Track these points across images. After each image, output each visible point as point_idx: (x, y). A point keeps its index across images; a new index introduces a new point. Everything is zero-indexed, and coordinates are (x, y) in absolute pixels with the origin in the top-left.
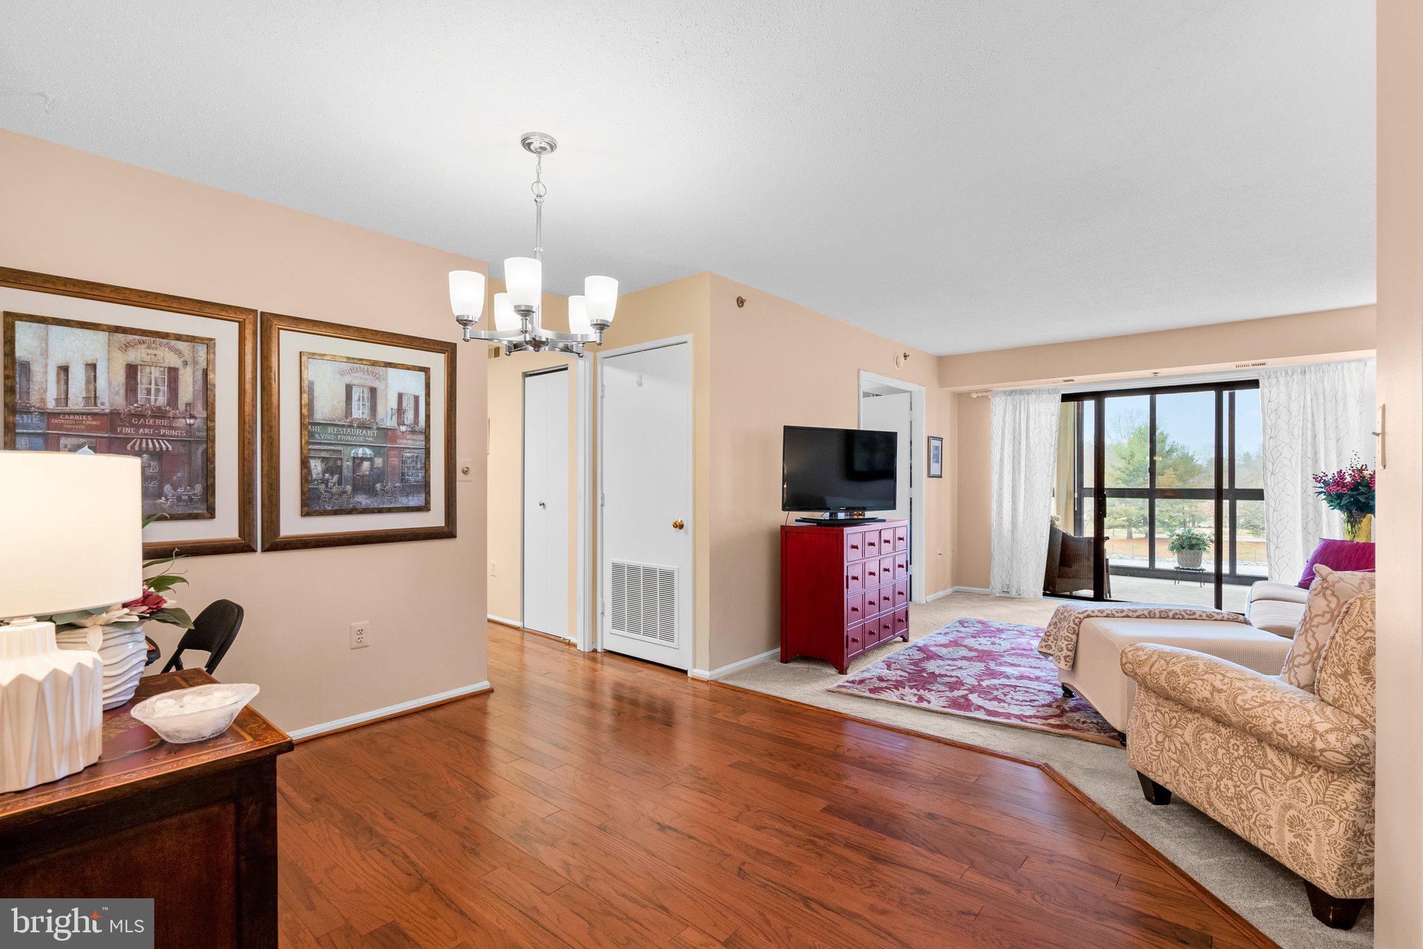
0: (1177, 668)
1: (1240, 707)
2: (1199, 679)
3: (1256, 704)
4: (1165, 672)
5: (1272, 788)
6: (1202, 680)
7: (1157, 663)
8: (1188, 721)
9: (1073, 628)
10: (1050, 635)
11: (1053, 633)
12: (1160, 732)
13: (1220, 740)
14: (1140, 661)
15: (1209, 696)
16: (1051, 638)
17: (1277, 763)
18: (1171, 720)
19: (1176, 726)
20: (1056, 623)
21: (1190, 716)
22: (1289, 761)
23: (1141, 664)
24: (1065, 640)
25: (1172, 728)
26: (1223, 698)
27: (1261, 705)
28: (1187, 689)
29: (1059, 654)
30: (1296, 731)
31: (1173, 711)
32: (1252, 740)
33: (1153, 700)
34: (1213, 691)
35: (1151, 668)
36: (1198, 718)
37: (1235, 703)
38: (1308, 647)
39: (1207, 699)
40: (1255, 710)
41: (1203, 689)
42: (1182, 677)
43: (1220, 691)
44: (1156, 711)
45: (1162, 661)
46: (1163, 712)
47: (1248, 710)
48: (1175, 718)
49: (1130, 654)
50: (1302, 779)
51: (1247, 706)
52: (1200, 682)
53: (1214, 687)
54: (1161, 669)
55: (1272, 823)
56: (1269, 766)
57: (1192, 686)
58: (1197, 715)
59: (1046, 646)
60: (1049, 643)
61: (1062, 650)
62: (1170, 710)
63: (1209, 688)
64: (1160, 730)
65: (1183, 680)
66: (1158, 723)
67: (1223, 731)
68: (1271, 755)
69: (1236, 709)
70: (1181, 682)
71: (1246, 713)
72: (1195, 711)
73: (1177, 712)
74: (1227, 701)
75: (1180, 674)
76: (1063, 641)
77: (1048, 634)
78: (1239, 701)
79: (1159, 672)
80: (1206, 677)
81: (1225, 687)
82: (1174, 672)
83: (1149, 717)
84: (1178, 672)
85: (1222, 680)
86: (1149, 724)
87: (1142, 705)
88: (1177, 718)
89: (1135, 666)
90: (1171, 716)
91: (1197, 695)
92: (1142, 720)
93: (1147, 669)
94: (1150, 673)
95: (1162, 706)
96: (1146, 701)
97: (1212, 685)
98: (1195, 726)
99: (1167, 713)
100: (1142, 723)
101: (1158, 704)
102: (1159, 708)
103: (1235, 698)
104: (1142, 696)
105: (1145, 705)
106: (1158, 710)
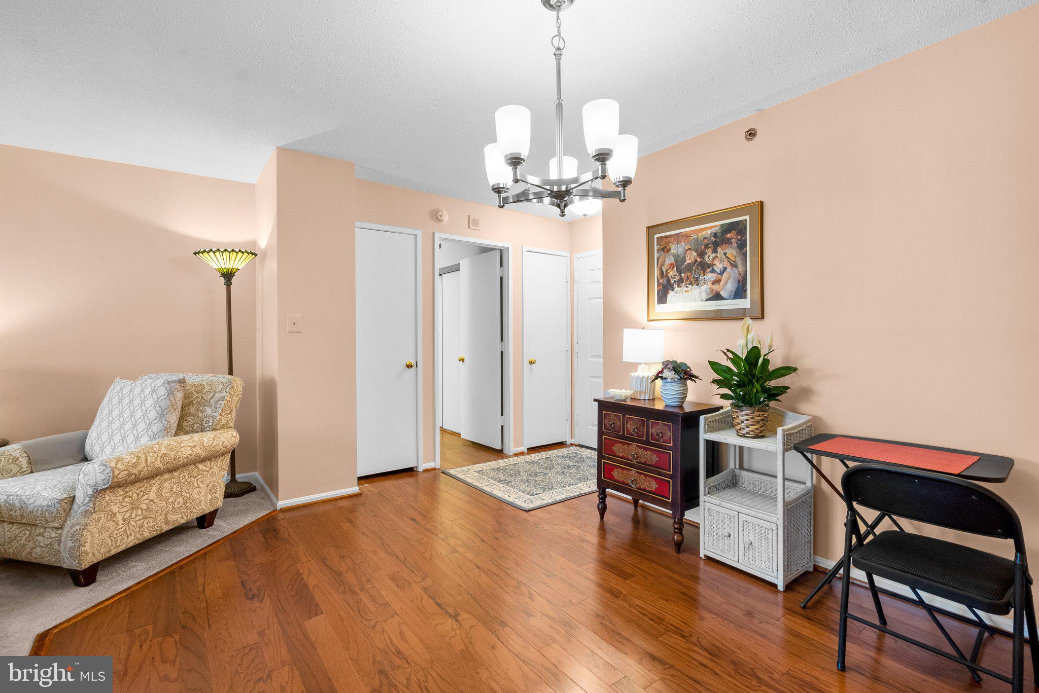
0: (163, 451)
3: (212, 441)
4: (159, 458)
5: (202, 482)
6: (182, 447)
7: (149, 456)
8: (152, 486)
12: (127, 511)
13: (174, 480)
14: (133, 464)
15: (190, 452)
17: (204, 468)
18: (138, 495)
19: (143, 496)
21: (154, 481)
22: (209, 463)
23: (135, 465)
25: (140, 499)
26: (198, 448)
27: (214, 440)
28: (177, 457)
30: (230, 441)
31: (140, 488)
32: (192, 467)
33: (122, 492)
35: (146, 462)
36: (159, 479)
37: (204, 447)
39: (190, 454)
41: (186, 451)
42: (171, 453)
43: (195, 446)
44: (123, 499)
45: (151, 454)
46: (131, 495)
47: (211, 445)
48: (142, 491)
49: (119, 465)
50: (214, 467)
52: (182, 449)
54: (154, 458)
55: (202, 499)
56: (201, 472)
57: (179, 454)
62: (137, 489)
63: (189, 448)
64: (128, 509)
65: (172, 454)
66: (125, 506)
67: (176, 474)
68: (201, 466)
70: (173, 456)
72: (156, 476)
73: (143, 486)
78: (205, 445)
79: (154, 461)
80: (182, 445)
81: (195, 443)
82: (163, 454)
83: (115, 509)
84: (167, 452)
85: (189, 442)
86: (116, 513)
87: (107, 505)
88: (144, 490)
89: (130, 470)
90: (138, 492)
91: (184, 456)
92: (108, 517)
93: (143, 464)
94: (147, 466)
95: (130, 491)
96: (113, 499)
97: (189, 446)
98: (157, 485)
99: (135, 492)
100: (107, 519)
101: (126, 492)
102: (127, 494)
103: (203, 444)
104: (107, 498)
105: (111, 502)
106: (126, 497)
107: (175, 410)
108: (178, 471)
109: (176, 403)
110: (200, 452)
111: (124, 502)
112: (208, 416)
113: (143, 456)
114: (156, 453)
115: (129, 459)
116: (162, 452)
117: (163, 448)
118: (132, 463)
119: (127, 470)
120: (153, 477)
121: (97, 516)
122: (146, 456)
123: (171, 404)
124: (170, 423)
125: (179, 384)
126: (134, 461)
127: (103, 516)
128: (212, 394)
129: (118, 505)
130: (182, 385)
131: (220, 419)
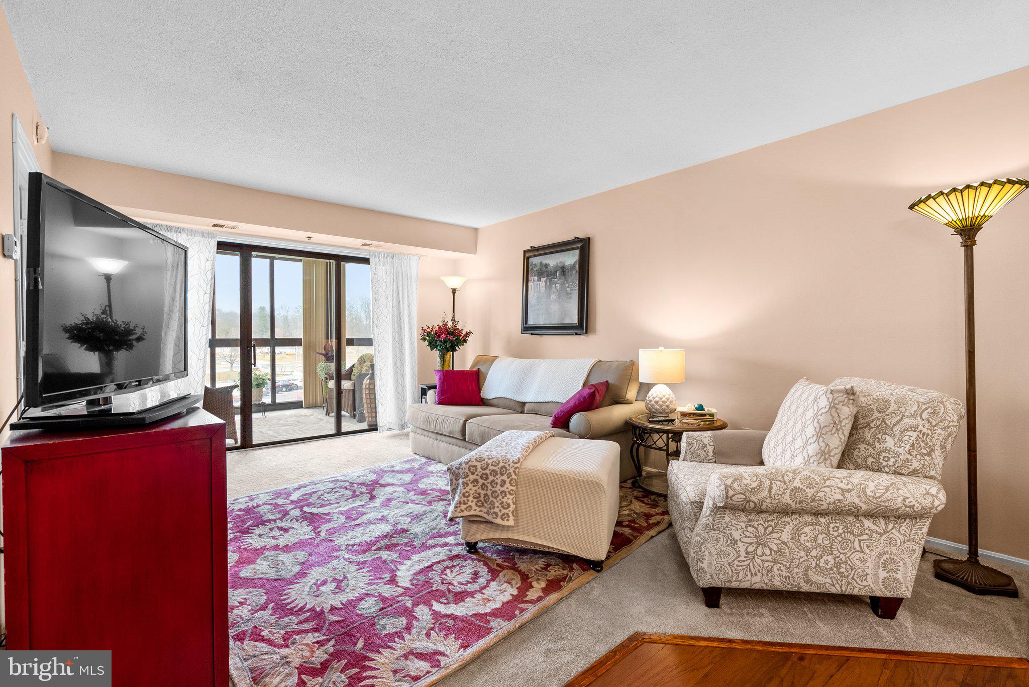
0: (797, 483)
1: (873, 497)
2: (825, 487)
3: (883, 491)
4: (788, 491)
5: (868, 547)
6: (828, 486)
7: (774, 485)
8: (785, 524)
9: (515, 479)
10: (469, 495)
11: (472, 492)
12: (751, 544)
13: (820, 528)
14: (752, 489)
15: (840, 497)
16: (471, 498)
17: (873, 527)
18: (765, 529)
19: (772, 532)
20: (476, 481)
21: (788, 519)
22: (883, 522)
23: (754, 491)
24: (511, 494)
25: (768, 535)
26: (854, 495)
27: (887, 490)
28: (817, 498)
29: (506, 511)
30: (921, 500)
31: (768, 522)
32: (851, 519)
33: (744, 518)
34: (843, 492)
35: (770, 491)
36: (796, 519)
37: (866, 496)
39: (839, 500)
40: (886, 495)
41: (833, 493)
42: (808, 490)
43: (849, 491)
44: (746, 527)
45: (778, 483)
46: (756, 526)
47: (879, 497)
48: (771, 526)
49: (735, 485)
50: (894, 531)
51: (878, 495)
52: (827, 489)
53: (842, 489)
54: (782, 490)
55: (868, 571)
56: (867, 532)
57: (821, 494)
58: (794, 516)
59: (466, 509)
60: (470, 504)
61: (509, 506)
62: (764, 522)
63: (838, 491)
64: (752, 541)
65: (810, 492)
66: (749, 537)
67: (822, 520)
68: (868, 523)
69: (869, 500)
70: (809, 495)
71: (879, 500)
72: (792, 513)
73: (772, 521)
74: (859, 496)
75: (804, 488)
76: (508, 496)
77: (467, 494)
78: (869, 493)
79: (780, 493)
80: (828, 483)
81: (850, 486)
82: (795, 488)
83: (737, 535)
84: (801, 486)
85: (842, 482)
86: (737, 541)
87: (727, 527)
88: (774, 526)
89: (748, 495)
90: (765, 526)
91: (828, 500)
92: (727, 540)
93: (765, 493)
94: (770, 497)
95: (754, 521)
96: (734, 522)
97: (838, 488)
98: (793, 526)
99: (761, 524)
100: (726, 543)
101: (750, 520)
102: (751, 523)
103: (864, 492)
104: (727, 519)
105: (731, 526)
106: (750, 525)
107: (838, 430)
108: (827, 518)
109: (840, 422)
110: (857, 501)
111: (747, 531)
112: (889, 451)
113: (767, 483)
114: (785, 483)
115: (749, 481)
116: (795, 484)
117: (798, 480)
118: (751, 487)
119: (745, 495)
120: (788, 513)
121: (715, 535)
122: (771, 484)
123: (832, 422)
124: (829, 446)
125: (845, 396)
126: (754, 485)
127: (722, 537)
128: (898, 418)
129: (740, 532)
130: (851, 397)
131: (907, 459)
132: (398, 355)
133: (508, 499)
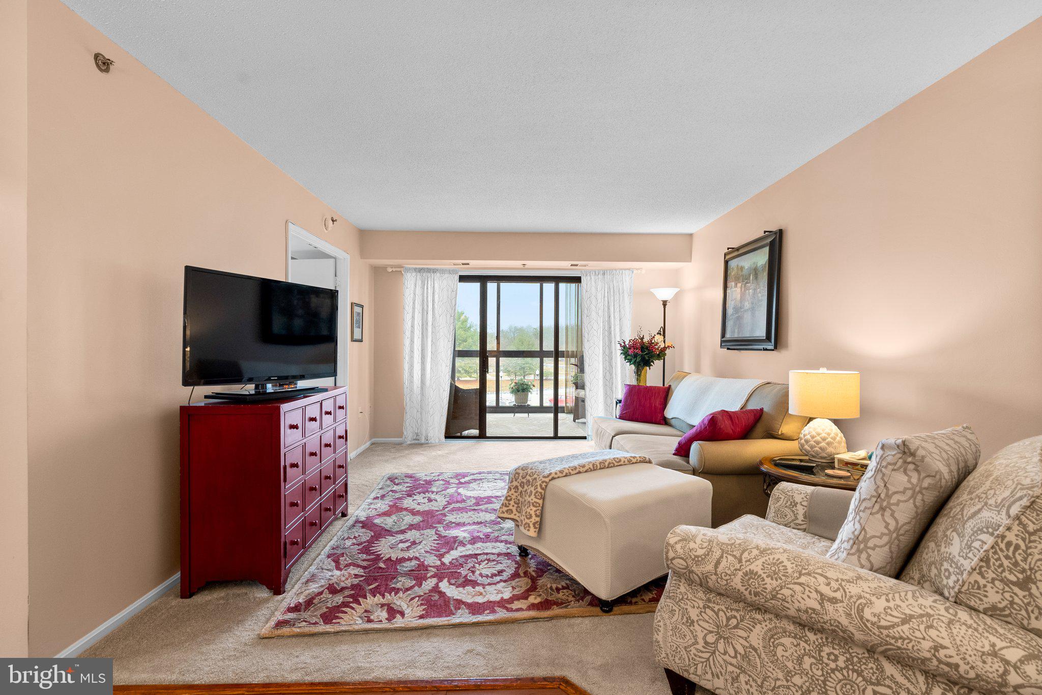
0: (757, 567)
1: (873, 624)
2: (795, 583)
4: (740, 573)
6: (800, 584)
7: (724, 560)
8: (755, 622)
9: (541, 493)
10: (511, 500)
11: (513, 497)
12: (711, 632)
13: (807, 647)
14: (696, 556)
15: (817, 607)
16: (512, 503)
18: (728, 619)
19: (736, 627)
20: (517, 487)
21: (759, 616)
22: (921, 679)
23: (698, 560)
24: (534, 506)
25: (731, 629)
26: (841, 610)
27: (905, 621)
28: (779, 596)
29: (528, 521)
31: (732, 610)
32: (859, 651)
33: (701, 594)
34: (822, 600)
35: (716, 566)
36: (771, 619)
37: (862, 618)
38: (886, 527)
39: (814, 610)
40: (899, 629)
41: (805, 596)
42: (768, 580)
43: (833, 601)
44: (704, 607)
45: (730, 558)
46: (716, 609)
47: (886, 628)
48: (735, 617)
49: (678, 547)
51: (883, 623)
52: (798, 588)
53: (822, 595)
54: (732, 569)
56: (888, 682)
59: (507, 511)
60: (511, 507)
61: (531, 517)
62: (727, 608)
63: (814, 595)
64: (711, 629)
65: (770, 584)
66: (708, 622)
68: (891, 669)
69: (866, 626)
70: (769, 587)
71: (885, 632)
73: (737, 611)
74: (849, 615)
75: (764, 576)
76: (532, 507)
77: (509, 498)
78: (867, 614)
79: (729, 572)
80: (803, 579)
81: (838, 595)
82: (751, 572)
83: (694, 614)
84: (760, 572)
85: (828, 584)
86: (694, 621)
87: (682, 599)
88: (739, 618)
89: (690, 562)
90: (728, 615)
91: (797, 605)
92: (683, 617)
93: (710, 567)
94: (716, 574)
95: (714, 603)
96: (690, 596)
97: (817, 591)
98: (766, 628)
99: (722, 611)
100: (682, 619)
101: (709, 600)
102: (710, 605)
103: (860, 610)
104: (683, 589)
105: (686, 599)
106: (709, 607)
107: (883, 509)
108: (819, 636)
109: (888, 496)
110: (844, 621)
111: (705, 612)
112: (950, 559)
113: (717, 554)
114: (740, 561)
115: (696, 546)
116: (752, 567)
117: (759, 562)
118: (696, 554)
119: (685, 561)
120: (760, 609)
121: (671, 605)
122: (722, 557)
123: (875, 494)
124: (866, 532)
125: (900, 455)
126: (700, 552)
127: (678, 610)
128: (979, 506)
129: (697, 611)
130: (910, 459)
131: (976, 582)
132: (608, 368)
133: (531, 510)
